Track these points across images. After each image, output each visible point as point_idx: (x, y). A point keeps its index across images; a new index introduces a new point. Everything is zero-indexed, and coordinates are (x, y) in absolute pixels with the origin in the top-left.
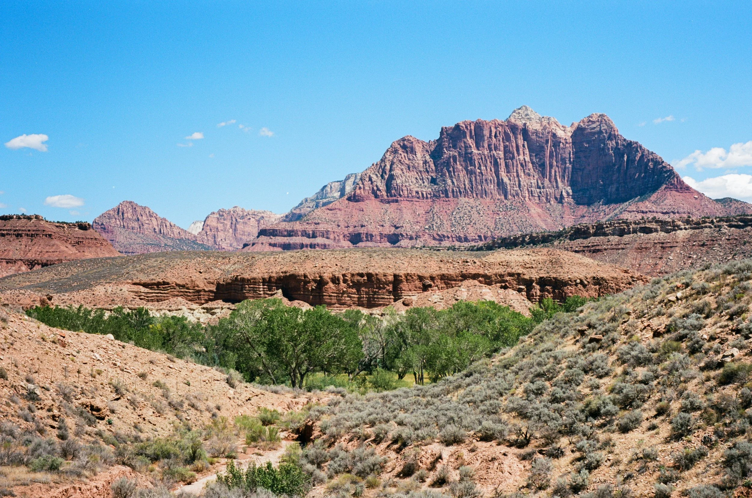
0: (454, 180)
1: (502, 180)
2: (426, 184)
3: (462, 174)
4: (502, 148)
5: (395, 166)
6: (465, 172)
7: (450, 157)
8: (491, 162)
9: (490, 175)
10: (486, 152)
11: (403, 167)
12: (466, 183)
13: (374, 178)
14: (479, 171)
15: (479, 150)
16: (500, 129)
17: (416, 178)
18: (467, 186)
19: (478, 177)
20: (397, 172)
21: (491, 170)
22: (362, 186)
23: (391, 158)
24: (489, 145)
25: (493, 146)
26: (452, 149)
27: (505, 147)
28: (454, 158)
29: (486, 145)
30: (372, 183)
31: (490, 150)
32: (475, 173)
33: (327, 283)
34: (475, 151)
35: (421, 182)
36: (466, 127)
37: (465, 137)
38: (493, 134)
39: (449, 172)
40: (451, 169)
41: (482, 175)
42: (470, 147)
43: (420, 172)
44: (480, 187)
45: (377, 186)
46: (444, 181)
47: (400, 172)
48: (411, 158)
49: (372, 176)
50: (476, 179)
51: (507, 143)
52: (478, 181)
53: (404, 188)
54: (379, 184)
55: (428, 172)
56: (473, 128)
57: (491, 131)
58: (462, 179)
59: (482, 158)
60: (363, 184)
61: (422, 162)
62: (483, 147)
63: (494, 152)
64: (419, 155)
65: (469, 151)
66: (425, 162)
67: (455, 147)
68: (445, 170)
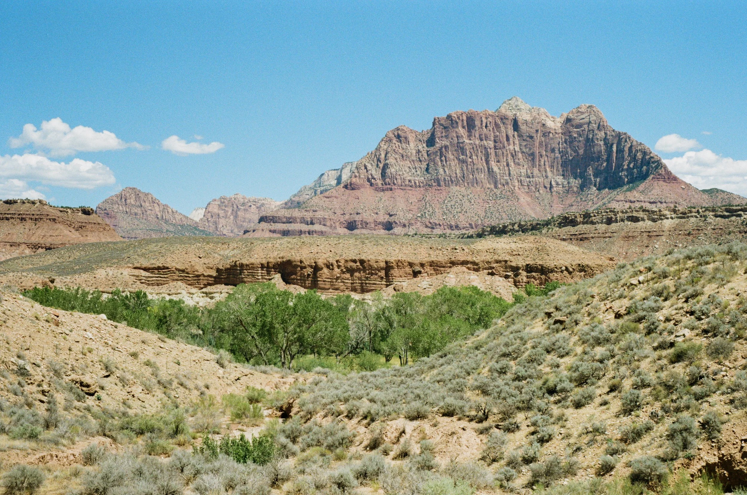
0: (446, 169)
1: (492, 169)
2: (419, 172)
3: (454, 163)
4: (492, 139)
5: (389, 155)
6: (456, 161)
7: (442, 148)
8: (481, 152)
9: (481, 164)
10: (477, 142)
11: (397, 156)
12: (458, 172)
13: (369, 167)
14: (470, 160)
15: (470, 140)
16: (490, 119)
17: (409, 167)
18: (459, 175)
19: (469, 167)
20: (391, 161)
21: (482, 160)
22: (357, 174)
23: (385, 147)
24: (480, 135)
25: (484, 136)
26: (444, 139)
27: (495, 136)
28: (446, 147)
29: (477, 136)
30: (367, 171)
31: (481, 140)
32: (467, 162)
33: (322, 269)
34: (467, 141)
35: (414, 171)
36: (458, 118)
37: (457, 127)
38: (484, 125)
39: (441, 161)
40: (443, 158)
41: (474, 164)
42: (462, 136)
43: (413, 161)
44: (471, 176)
45: (372, 175)
46: (436, 170)
47: (394, 161)
48: (405, 147)
49: (367, 164)
50: (467, 168)
51: (498, 134)
52: (470, 170)
53: (398, 177)
54: (374, 172)
55: (420, 161)
56: (465, 118)
57: (482, 121)
58: (453, 168)
59: (473, 148)
60: (358, 172)
61: (414, 152)
62: (475, 136)
63: (485, 141)
64: (412, 145)
65: (461, 141)
66: (419, 152)
67: (447, 137)
68: (438, 159)
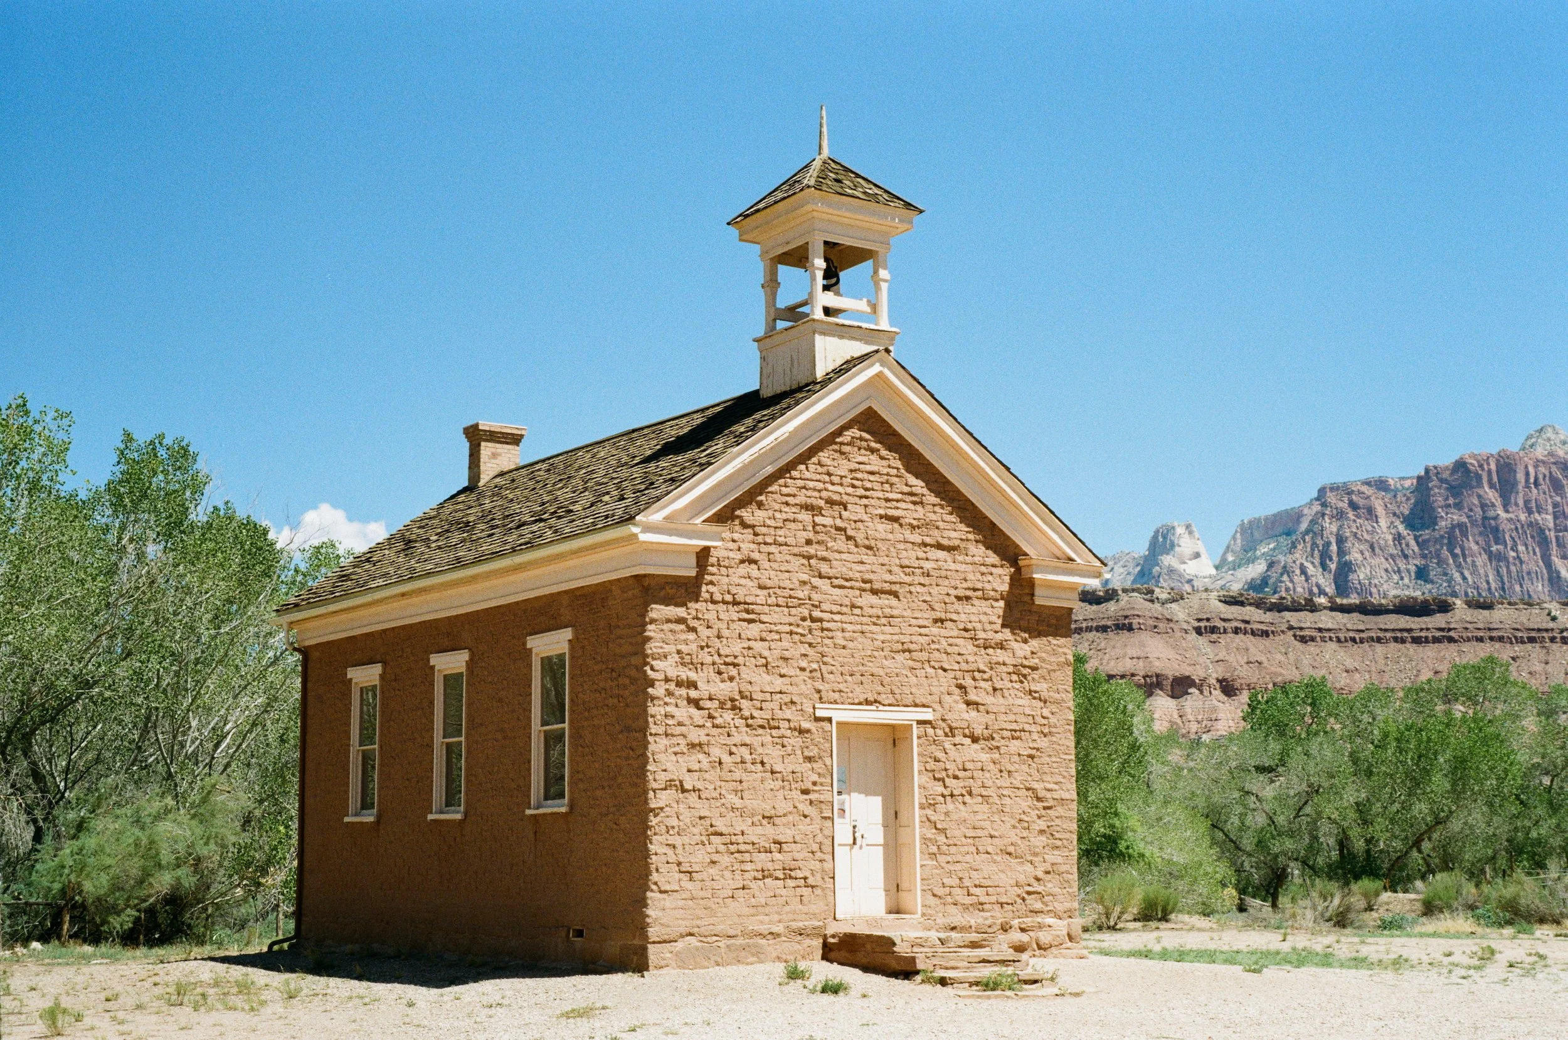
0: (1467, 573)
1: (1558, 573)
2: (1406, 581)
3: (1481, 560)
4: (1550, 508)
5: (1348, 545)
6: (1485, 557)
7: (1453, 527)
8: (1532, 537)
9: (1533, 562)
10: (1523, 517)
11: (1362, 547)
12: (1491, 578)
13: (1311, 570)
14: (1513, 554)
15: (1507, 511)
16: (1542, 469)
17: (1386, 570)
18: (1493, 585)
19: (1513, 568)
20: (1354, 556)
21: (1535, 553)
22: (1290, 585)
23: (1334, 529)
24: (1527, 502)
25: (1533, 504)
26: (1453, 510)
27: (1555, 505)
28: (1461, 526)
29: (1521, 502)
30: (1307, 580)
31: (1530, 511)
32: (1506, 559)
34: (1503, 515)
35: (1396, 577)
36: (1481, 466)
37: (1480, 484)
38: (1532, 480)
39: (1455, 556)
40: (1458, 551)
41: (1521, 562)
42: (1493, 505)
43: (1392, 556)
44: (1517, 588)
45: (1318, 586)
46: (1446, 574)
47: (1359, 556)
48: (1370, 528)
49: (1306, 564)
50: (1509, 572)
51: (1558, 499)
52: (1514, 574)
53: (1374, 590)
54: (1321, 581)
55: (1406, 557)
56: (1493, 467)
57: (1527, 474)
58: (1482, 571)
59: (1517, 528)
60: (1292, 581)
61: (1390, 537)
62: (1516, 504)
63: (1536, 515)
64: (1383, 523)
65: (1491, 513)
66: (1398, 538)
67: (1459, 506)
68: (1445, 552)
